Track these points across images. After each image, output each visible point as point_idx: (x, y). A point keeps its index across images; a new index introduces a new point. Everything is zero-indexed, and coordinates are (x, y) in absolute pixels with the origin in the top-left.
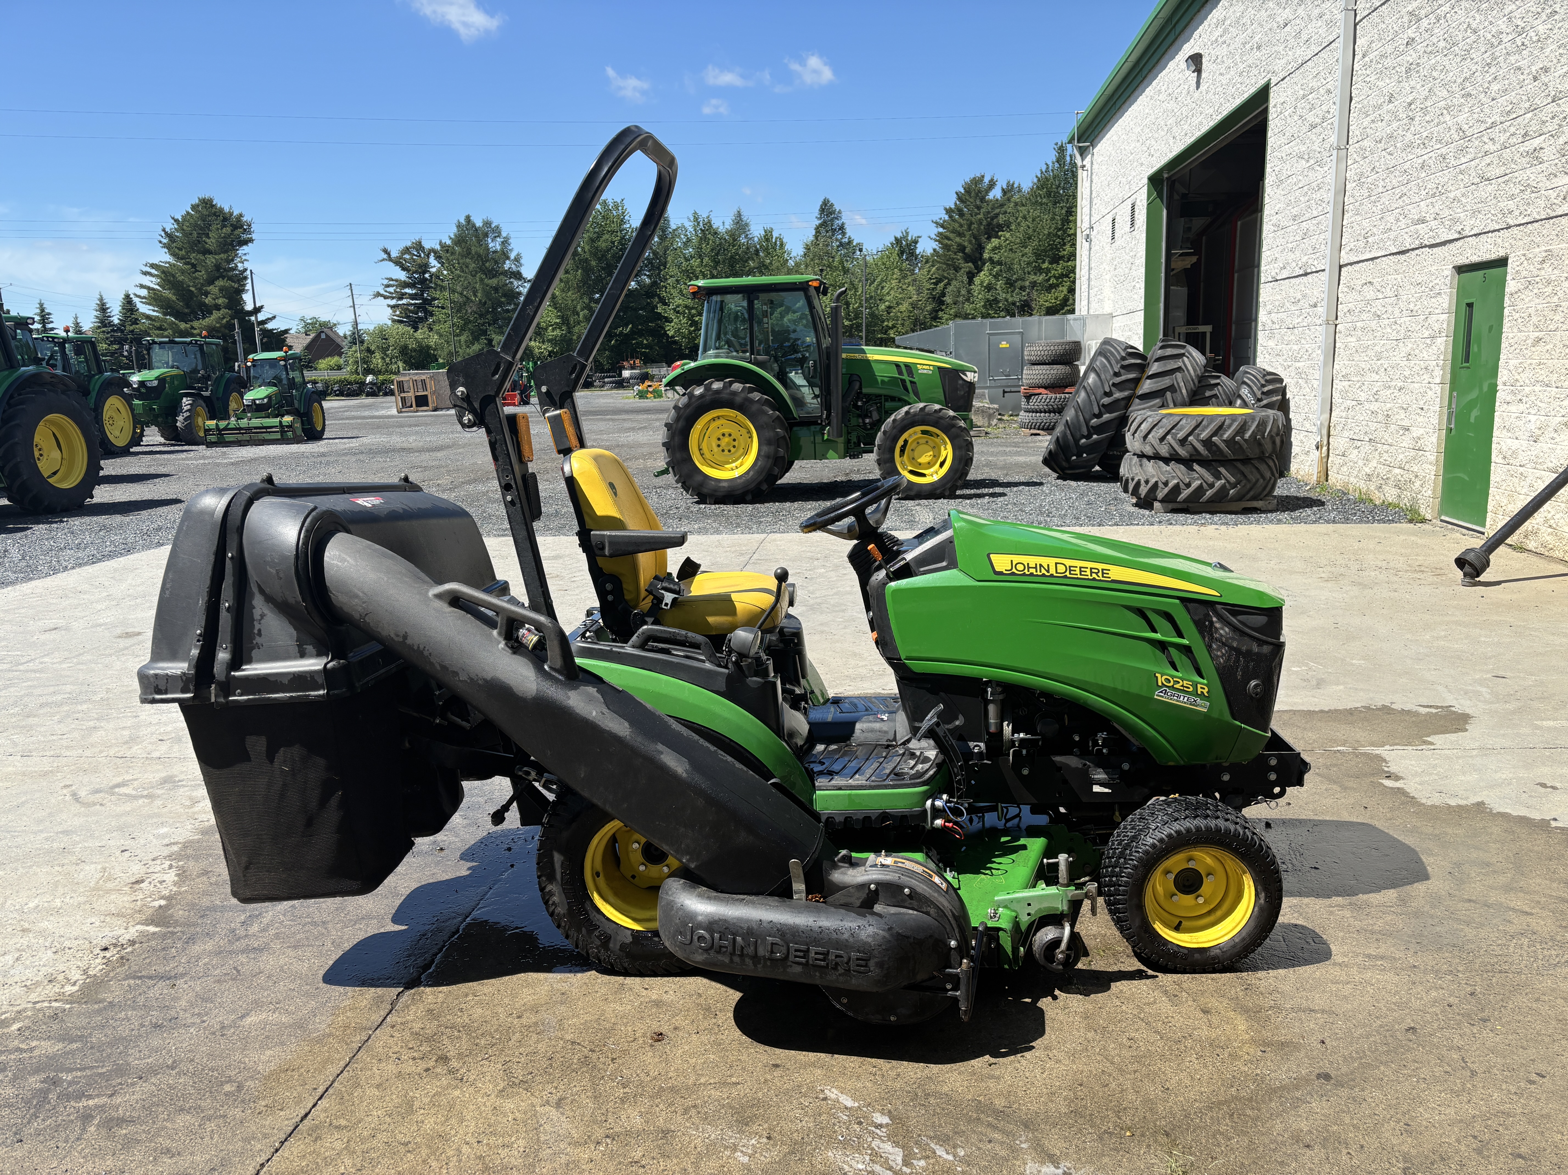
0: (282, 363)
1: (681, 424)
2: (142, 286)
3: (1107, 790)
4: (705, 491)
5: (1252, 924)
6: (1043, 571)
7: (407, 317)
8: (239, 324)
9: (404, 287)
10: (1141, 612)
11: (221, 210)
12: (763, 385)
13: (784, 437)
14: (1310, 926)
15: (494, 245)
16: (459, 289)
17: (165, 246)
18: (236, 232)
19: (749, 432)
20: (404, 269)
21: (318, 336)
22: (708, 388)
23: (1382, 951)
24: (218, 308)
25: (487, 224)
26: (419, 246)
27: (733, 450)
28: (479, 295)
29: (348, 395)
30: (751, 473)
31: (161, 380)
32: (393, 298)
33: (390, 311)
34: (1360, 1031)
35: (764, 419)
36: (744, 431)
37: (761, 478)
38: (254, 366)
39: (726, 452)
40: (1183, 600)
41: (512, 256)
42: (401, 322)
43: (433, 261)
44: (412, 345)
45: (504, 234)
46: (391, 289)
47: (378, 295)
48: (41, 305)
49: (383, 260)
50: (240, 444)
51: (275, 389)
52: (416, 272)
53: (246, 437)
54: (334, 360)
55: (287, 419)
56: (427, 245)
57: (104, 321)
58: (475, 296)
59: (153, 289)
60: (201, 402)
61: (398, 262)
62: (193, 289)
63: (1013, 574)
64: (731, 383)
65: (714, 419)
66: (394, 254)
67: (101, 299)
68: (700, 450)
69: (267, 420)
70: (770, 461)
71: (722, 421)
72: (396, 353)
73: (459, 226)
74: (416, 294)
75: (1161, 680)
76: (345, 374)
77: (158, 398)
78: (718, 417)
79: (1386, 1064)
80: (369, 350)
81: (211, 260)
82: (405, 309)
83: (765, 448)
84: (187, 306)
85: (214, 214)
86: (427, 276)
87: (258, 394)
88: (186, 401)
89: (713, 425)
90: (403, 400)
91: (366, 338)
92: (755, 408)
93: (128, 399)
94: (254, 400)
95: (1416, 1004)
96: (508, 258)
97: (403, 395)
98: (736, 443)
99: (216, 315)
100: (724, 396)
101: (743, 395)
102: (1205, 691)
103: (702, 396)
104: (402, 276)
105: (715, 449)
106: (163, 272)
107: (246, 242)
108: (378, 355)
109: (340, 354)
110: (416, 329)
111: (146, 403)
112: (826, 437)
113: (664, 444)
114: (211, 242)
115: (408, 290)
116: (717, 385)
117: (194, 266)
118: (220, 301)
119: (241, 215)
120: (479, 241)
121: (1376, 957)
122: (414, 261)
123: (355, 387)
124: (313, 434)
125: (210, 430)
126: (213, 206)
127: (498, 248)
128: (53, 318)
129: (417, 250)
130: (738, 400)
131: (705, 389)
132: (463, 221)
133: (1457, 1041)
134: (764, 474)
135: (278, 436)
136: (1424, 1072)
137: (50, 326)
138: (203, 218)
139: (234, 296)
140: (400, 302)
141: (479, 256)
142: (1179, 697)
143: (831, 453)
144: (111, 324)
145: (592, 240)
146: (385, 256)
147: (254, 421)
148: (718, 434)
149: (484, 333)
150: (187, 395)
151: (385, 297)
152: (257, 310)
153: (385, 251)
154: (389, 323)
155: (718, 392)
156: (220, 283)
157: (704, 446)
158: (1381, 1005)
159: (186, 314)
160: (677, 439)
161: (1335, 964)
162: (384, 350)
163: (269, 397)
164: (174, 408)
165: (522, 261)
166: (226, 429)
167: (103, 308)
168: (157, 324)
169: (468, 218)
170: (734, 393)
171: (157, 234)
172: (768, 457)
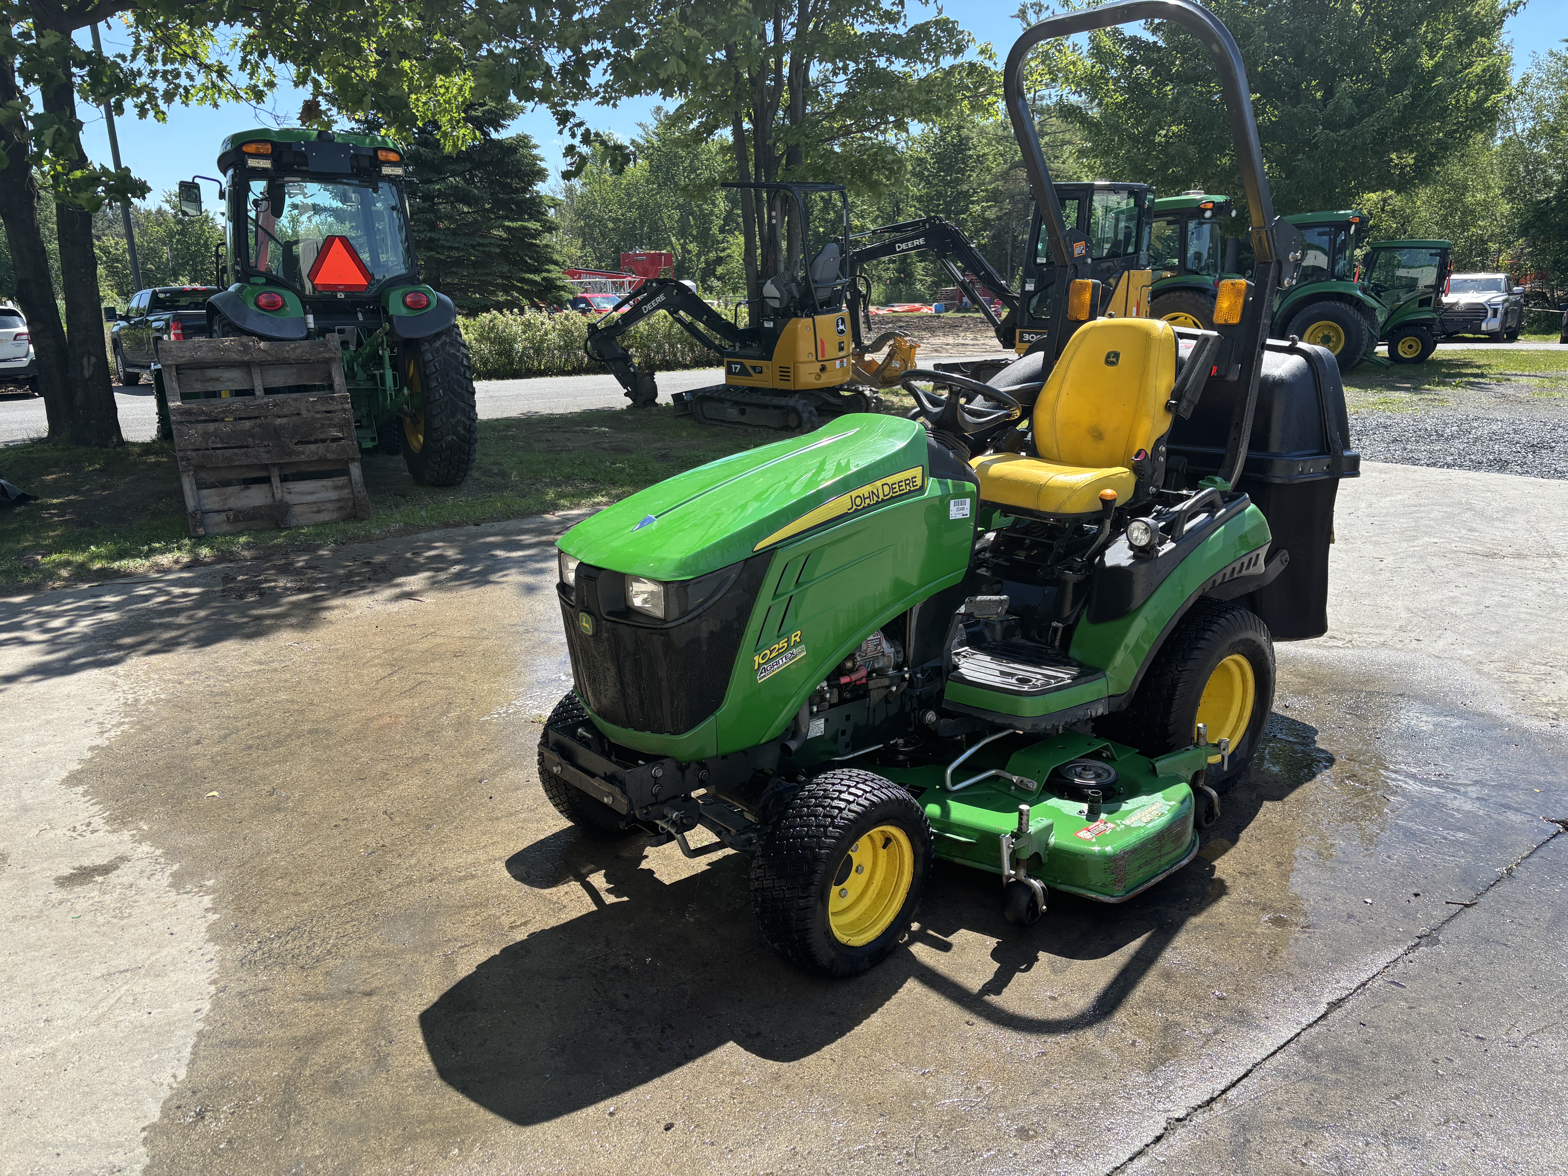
14: (536, 890)
23: (463, 886)
34: (467, 814)
79: (445, 800)
95: (428, 848)
121: (465, 878)
133: (395, 830)
136: (418, 803)
158: (455, 837)
161: (500, 859)
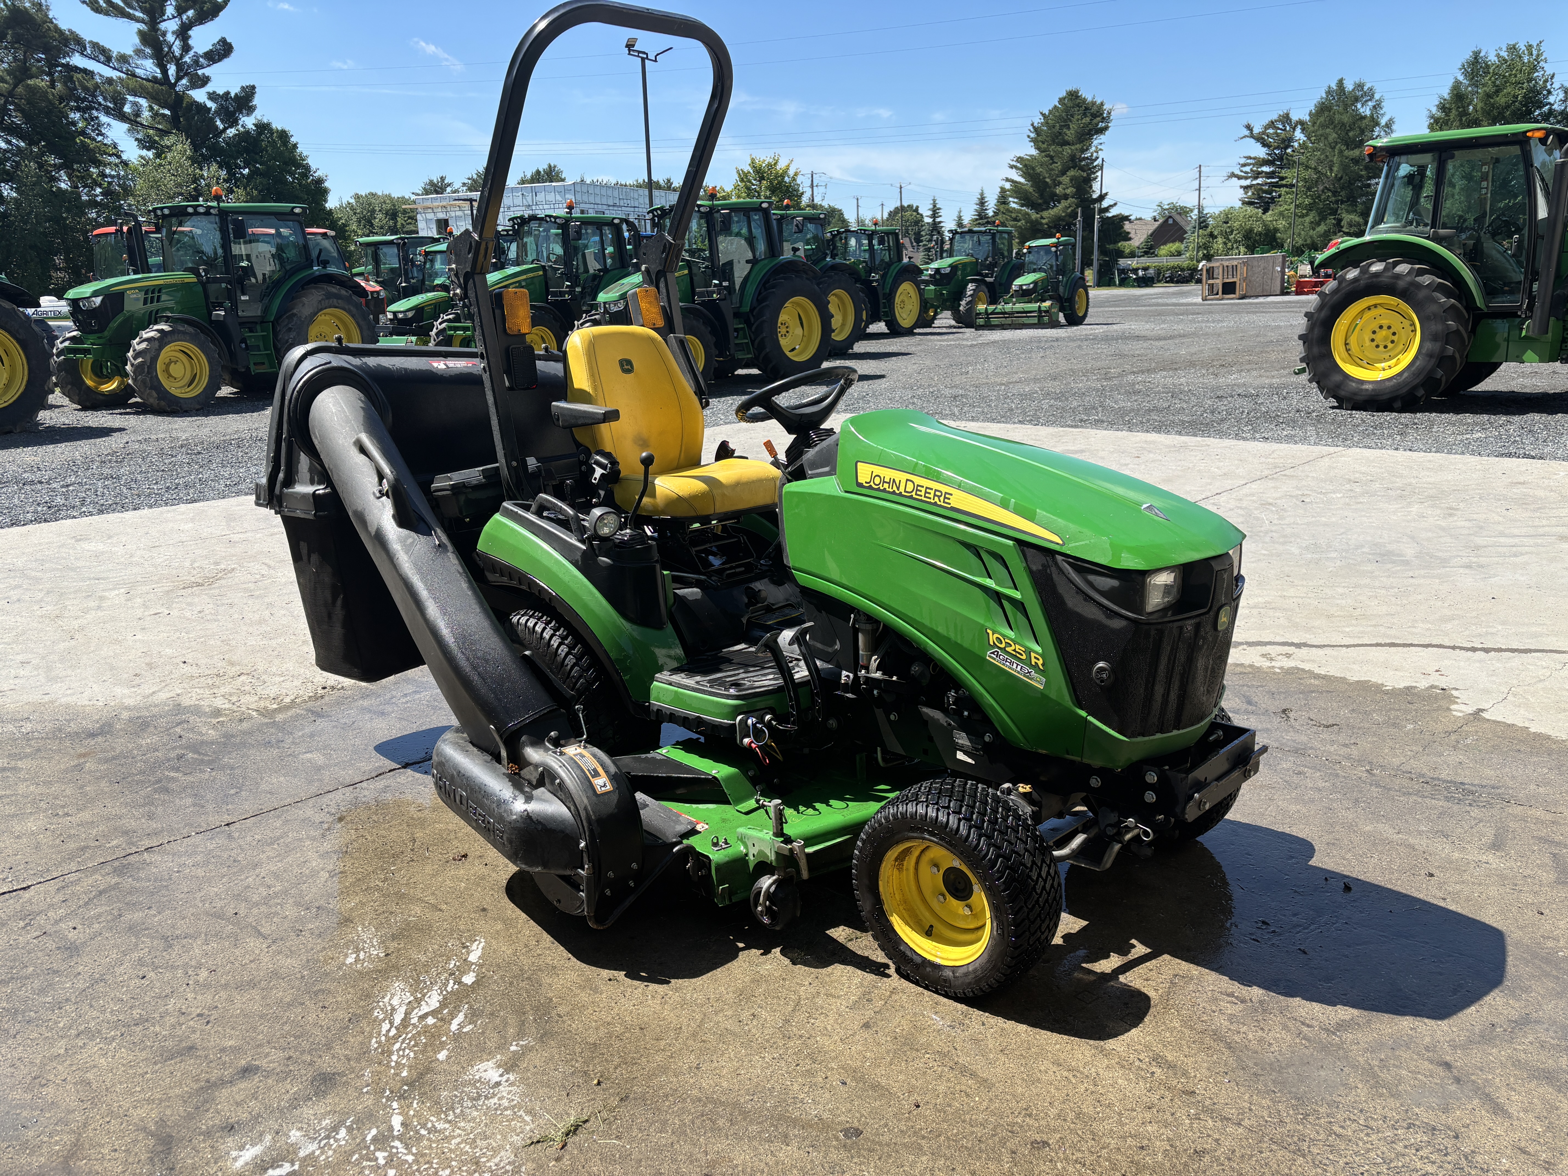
0: (1053, 249)
1: (1323, 314)
2: (1007, 180)
3: (970, 761)
4: (1342, 393)
5: (986, 956)
6: (895, 488)
7: (1260, 198)
8: (1083, 212)
9: (1262, 165)
10: (974, 550)
11: (1085, 100)
12: (1440, 266)
13: (1457, 332)
15: (1365, 110)
16: (1313, 164)
17: (1033, 140)
18: (1095, 121)
19: (1413, 324)
20: (1265, 144)
21: (1166, 221)
22: (1365, 271)
24: (1066, 197)
25: (1360, 86)
26: (1285, 119)
27: (1390, 346)
28: (1335, 169)
29: (1178, 282)
30: (1406, 375)
31: (953, 267)
32: (1246, 178)
33: (1242, 191)
35: (1433, 308)
36: (1407, 323)
37: (1417, 381)
38: (1029, 252)
39: (1381, 348)
40: (1020, 543)
41: (1383, 122)
42: (1250, 203)
43: (1299, 135)
44: (1258, 228)
45: (1377, 97)
46: (1248, 169)
47: (1233, 175)
48: (934, 201)
49: (1245, 137)
50: (1003, 327)
51: (1043, 274)
52: (1277, 148)
53: (1009, 321)
54: (1174, 247)
55: (1048, 304)
56: (1295, 117)
57: (981, 215)
58: (1331, 170)
59: (1016, 182)
60: (984, 287)
61: (1261, 139)
62: (1048, 180)
63: (870, 487)
64: (1395, 264)
65: (1369, 308)
66: (1257, 130)
67: (982, 194)
68: (1346, 344)
69: (1029, 305)
70: (1433, 361)
71: (1380, 310)
72: (1239, 237)
73: (1329, 92)
74: (1273, 172)
75: (993, 638)
76: (1183, 261)
77: (948, 284)
78: (1375, 306)
80: (1212, 235)
81: (1067, 150)
82: (1258, 189)
83: (1428, 345)
84: (1041, 196)
85: (1078, 106)
86: (1289, 151)
87: (1025, 280)
88: (971, 287)
89: (1368, 315)
90: (1211, 287)
91: (1211, 222)
92: (1422, 294)
93: (917, 284)
94: (1021, 286)
96: (1377, 124)
97: (1210, 282)
98: (1395, 338)
99: (1064, 203)
100: (1384, 279)
101: (1408, 279)
102: (1040, 662)
103: (1355, 280)
104: (1261, 152)
105: (1368, 343)
106: (1025, 166)
107: (1102, 131)
108: (1220, 240)
109: (1181, 240)
110: (1265, 211)
111: (938, 288)
112: (1524, 333)
113: (1301, 337)
114: (1070, 134)
115: (1266, 169)
116: (1377, 267)
117: (1052, 158)
118: (1068, 191)
119: (1102, 104)
120: (1346, 107)
122: (1278, 135)
123: (1186, 273)
124: (1074, 320)
125: (980, 314)
126: (1077, 97)
127: (1368, 113)
128: (942, 212)
129: (1283, 123)
130: (1401, 284)
131: (1361, 272)
132: (1334, 86)
134: (1421, 377)
135: (1035, 321)
137: (938, 220)
138: (1067, 110)
139: (1084, 184)
140: (1254, 182)
141: (1343, 124)
142: (1011, 663)
143: (1529, 354)
144: (986, 217)
145: (1488, 96)
146: (1247, 133)
147: (1017, 305)
148: (1374, 326)
149: (1334, 212)
150: (972, 281)
151: (1239, 178)
152: (1102, 197)
153: (1249, 127)
154: (1239, 204)
155: (1377, 275)
156: (1071, 173)
157: (1353, 340)
159: (1040, 204)
160: (1316, 331)
162: (1226, 235)
163: (1035, 283)
164: (959, 294)
165: (1394, 127)
166: (993, 313)
167: (982, 202)
168: (1014, 215)
169: (1340, 82)
170: (1398, 276)
171: (1027, 131)
172: (1430, 355)
